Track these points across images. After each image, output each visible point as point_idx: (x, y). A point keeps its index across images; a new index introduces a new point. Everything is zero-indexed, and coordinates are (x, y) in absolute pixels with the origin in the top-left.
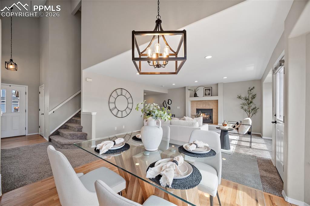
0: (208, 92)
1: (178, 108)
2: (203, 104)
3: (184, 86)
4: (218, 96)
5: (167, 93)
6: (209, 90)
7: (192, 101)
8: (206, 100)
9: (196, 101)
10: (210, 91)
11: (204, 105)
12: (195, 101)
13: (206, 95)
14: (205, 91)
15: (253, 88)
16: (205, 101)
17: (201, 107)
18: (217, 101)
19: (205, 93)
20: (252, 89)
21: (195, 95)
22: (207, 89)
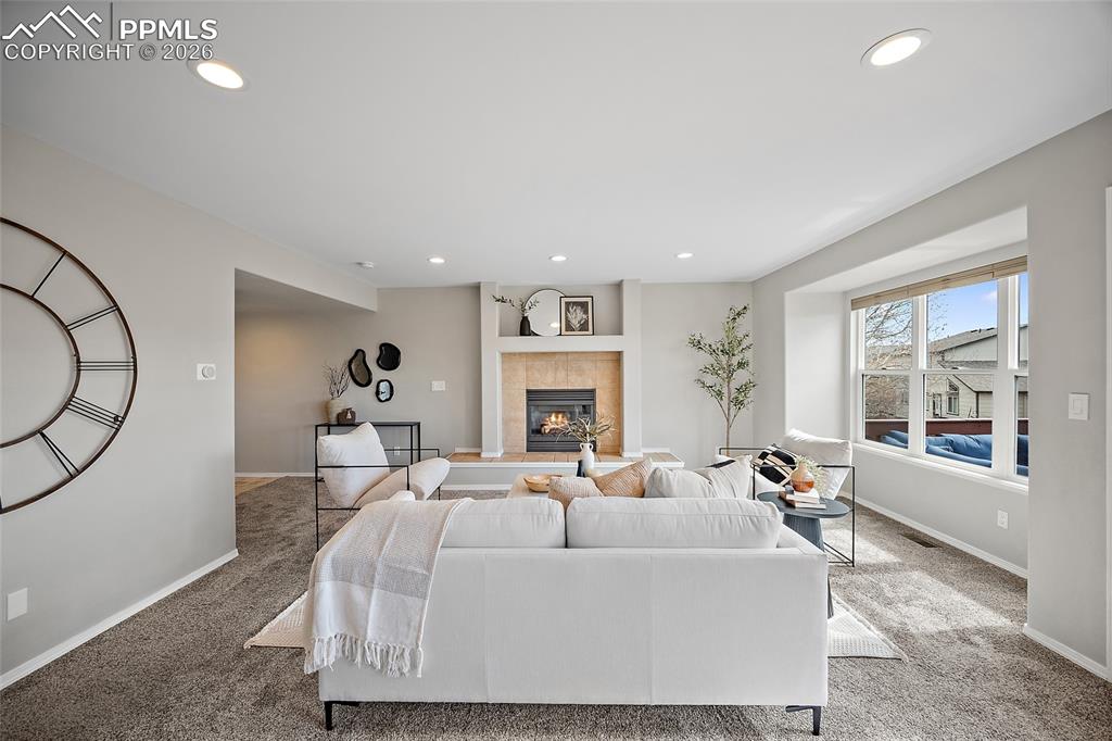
0: (577, 317)
1: (439, 386)
2: (556, 369)
3: (473, 280)
4: (621, 333)
5: (375, 309)
6: (584, 306)
7: (507, 356)
8: (567, 353)
9: (526, 354)
10: (586, 312)
11: (561, 375)
12: (520, 354)
13: (569, 327)
14: (567, 310)
15: (745, 308)
16: (564, 358)
17: (548, 381)
18: (617, 357)
19: (568, 322)
20: (739, 314)
21: (525, 329)
22: (575, 303)
